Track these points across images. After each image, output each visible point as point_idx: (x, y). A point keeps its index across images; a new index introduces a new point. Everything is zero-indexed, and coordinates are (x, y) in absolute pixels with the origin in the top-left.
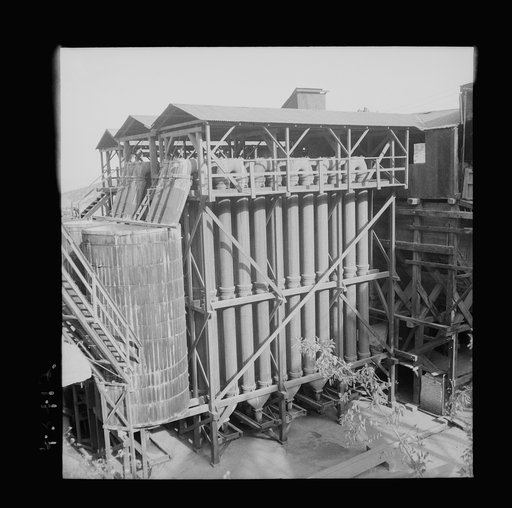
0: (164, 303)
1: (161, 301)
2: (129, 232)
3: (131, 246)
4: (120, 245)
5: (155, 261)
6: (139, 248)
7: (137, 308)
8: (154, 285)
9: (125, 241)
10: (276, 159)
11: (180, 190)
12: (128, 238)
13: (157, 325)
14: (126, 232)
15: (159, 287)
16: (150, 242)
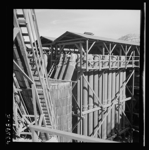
0: (68, 114)
1: (67, 114)
2: (57, 84)
3: (57, 90)
4: (52, 90)
5: (66, 96)
6: (60, 91)
7: (58, 117)
8: (65, 107)
9: (55, 88)
10: (104, 55)
11: (72, 66)
12: (56, 86)
13: (65, 124)
14: (55, 84)
15: (67, 108)
16: (64, 88)
